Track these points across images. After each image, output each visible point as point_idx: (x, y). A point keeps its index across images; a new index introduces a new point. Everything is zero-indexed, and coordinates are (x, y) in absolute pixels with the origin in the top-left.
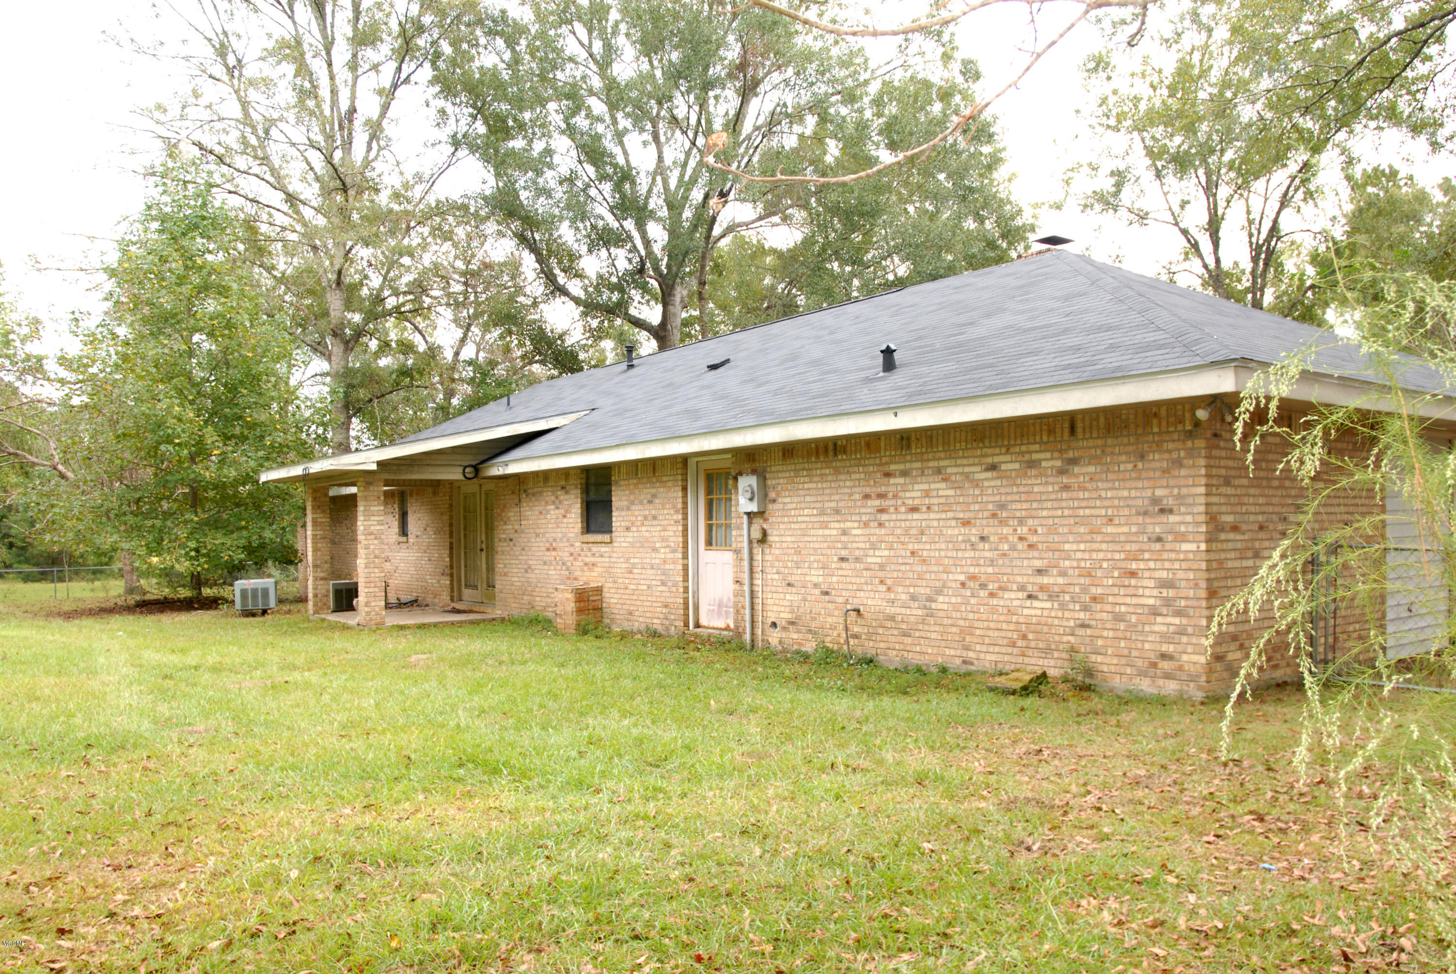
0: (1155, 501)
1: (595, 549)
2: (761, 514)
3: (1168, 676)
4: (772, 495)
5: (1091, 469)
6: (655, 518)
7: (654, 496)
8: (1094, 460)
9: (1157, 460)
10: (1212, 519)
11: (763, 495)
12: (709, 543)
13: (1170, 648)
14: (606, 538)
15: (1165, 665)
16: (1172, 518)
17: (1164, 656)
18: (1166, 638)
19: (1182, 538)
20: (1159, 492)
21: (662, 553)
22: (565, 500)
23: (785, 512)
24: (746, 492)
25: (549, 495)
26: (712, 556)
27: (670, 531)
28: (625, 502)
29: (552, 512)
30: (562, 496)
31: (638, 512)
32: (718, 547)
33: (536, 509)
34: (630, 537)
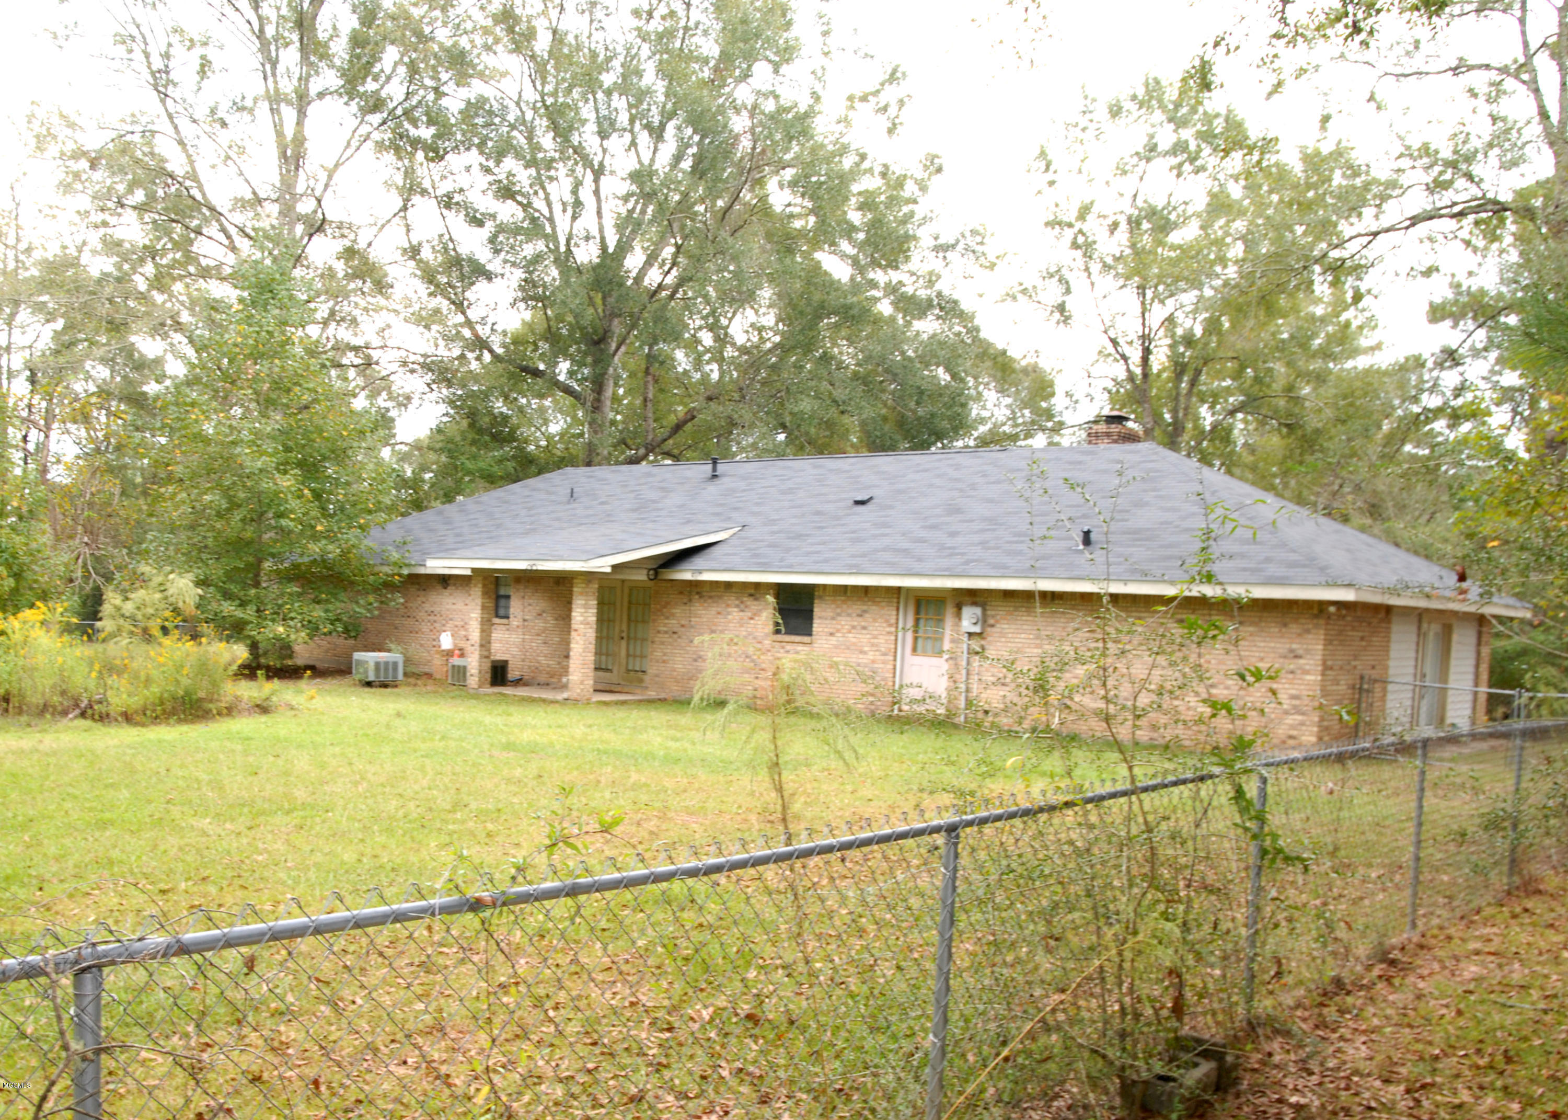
0: (1292, 651)
1: (788, 647)
2: (980, 635)
3: (1294, 748)
4: (991, 621)
5: (1251, 629)
6: (864, 628)
7: (865, 611)
8: (1252, 624)
9: (1294, 628)
10: (1324, 663)
11: (984, 620)
12: (914, 650)
13: (1294, 733)
14: (806, 639)
15: (1291, 742)
16: (1302, 661)
17: (1291, 737)
18: (1292, 727)
19: (1307, 672)
20: (1294, 646)
21: (871, 655)
22: (754, 605)
23: (1002, 635)
24: (969, 618)
25: (732, 600)
26: (918, 660)
27: (881, 640)
28: (829, 613)
29: (735, 614)
30: (749, 602)
31: (845, 622)
32: (925, 653)
33: (713, 611)
34: (833, 641)
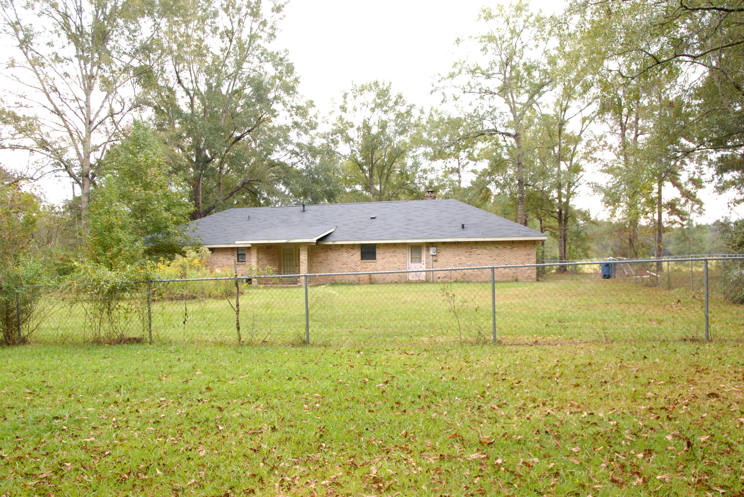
1: (367, 263)
2: (436, 255)
4: (440, 251)
6: (395, 256)
11: (437, 251)
12: (411, 261)
14: (374, 261)
21: (398, 264)
22: (353, 251)
23: (442, 255)
24: (432, 251)
25: (344, 250)
26: (413, 264)
27: (402, 259)
28: (382, 252)
29: (345, 254)
30: (351, 250)
31: (388, 255)
32: (415, 262)
33: (337, 254)
34: (384, 261)
